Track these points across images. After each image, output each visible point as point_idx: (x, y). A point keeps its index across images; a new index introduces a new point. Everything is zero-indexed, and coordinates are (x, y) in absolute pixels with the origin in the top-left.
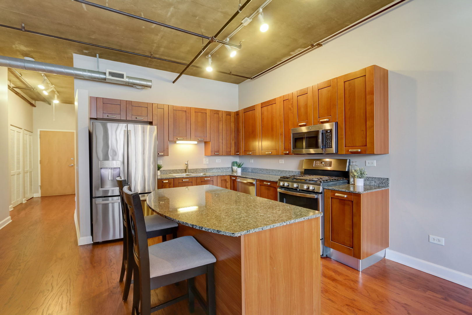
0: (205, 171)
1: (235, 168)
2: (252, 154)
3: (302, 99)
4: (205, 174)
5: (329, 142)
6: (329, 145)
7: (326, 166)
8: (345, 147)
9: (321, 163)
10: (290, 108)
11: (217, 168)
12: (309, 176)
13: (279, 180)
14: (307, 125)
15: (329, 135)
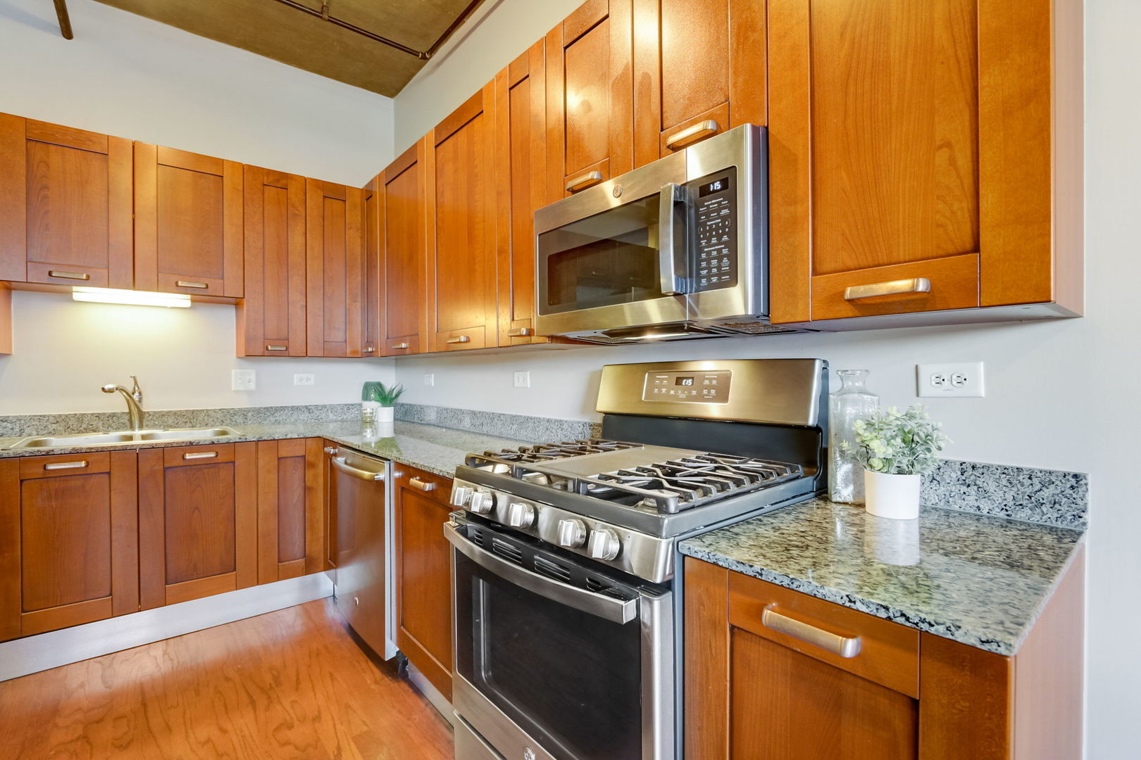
0: (240, 420)
1: (371, 406)
2: (408, 351)
4: (224, 433)
5: (719, 251)
6: (719, 268)
7: (701, 398)
8: (815, 273)
9: (679, 381)
11: (294, 409)
12: (617, 452)
13: (461, 474)
15: (718, 211)
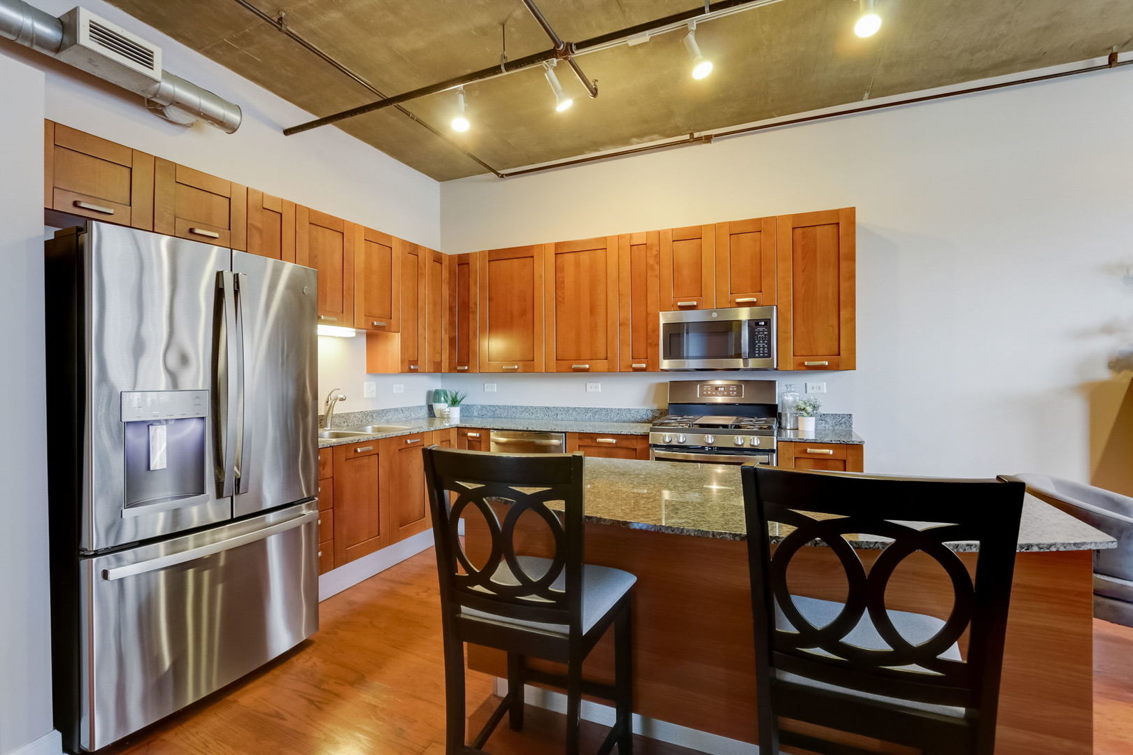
1: (440, 407)
3: (685, 251)
5: (763, 346)
6: (763, 351)
7: (729, 395)
8: (794, 356)
9: (717, 389)
10: (652, 265)
11: (396, 410)
14: (699, 307)
15: (764, 331)
